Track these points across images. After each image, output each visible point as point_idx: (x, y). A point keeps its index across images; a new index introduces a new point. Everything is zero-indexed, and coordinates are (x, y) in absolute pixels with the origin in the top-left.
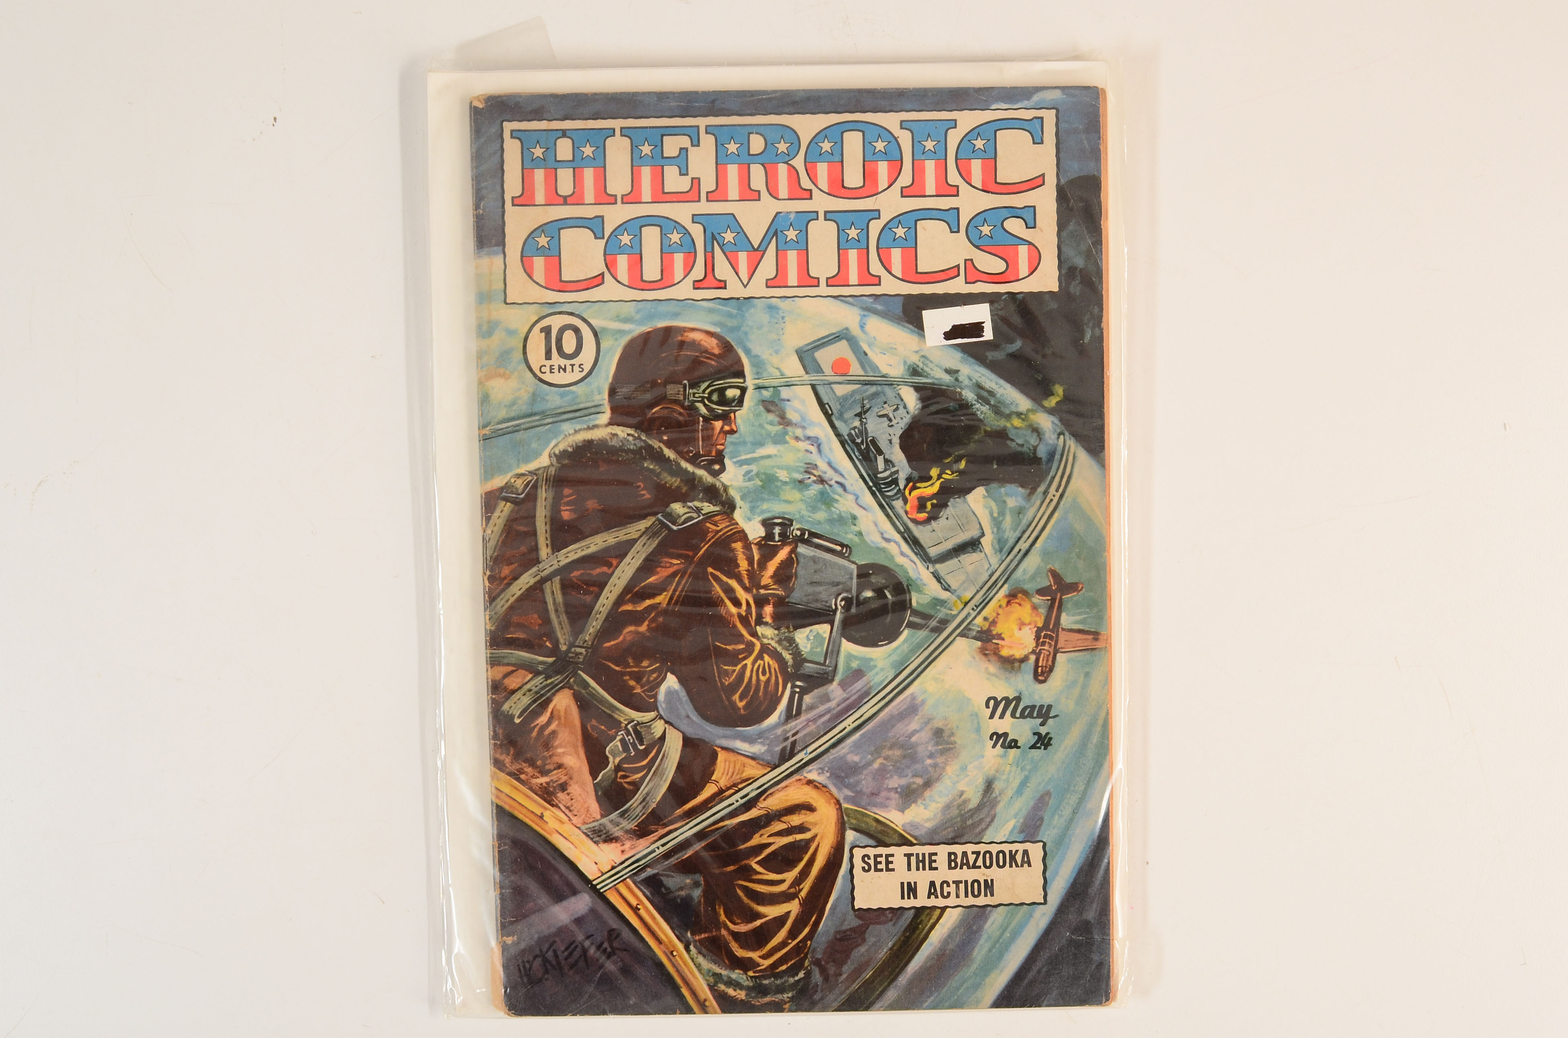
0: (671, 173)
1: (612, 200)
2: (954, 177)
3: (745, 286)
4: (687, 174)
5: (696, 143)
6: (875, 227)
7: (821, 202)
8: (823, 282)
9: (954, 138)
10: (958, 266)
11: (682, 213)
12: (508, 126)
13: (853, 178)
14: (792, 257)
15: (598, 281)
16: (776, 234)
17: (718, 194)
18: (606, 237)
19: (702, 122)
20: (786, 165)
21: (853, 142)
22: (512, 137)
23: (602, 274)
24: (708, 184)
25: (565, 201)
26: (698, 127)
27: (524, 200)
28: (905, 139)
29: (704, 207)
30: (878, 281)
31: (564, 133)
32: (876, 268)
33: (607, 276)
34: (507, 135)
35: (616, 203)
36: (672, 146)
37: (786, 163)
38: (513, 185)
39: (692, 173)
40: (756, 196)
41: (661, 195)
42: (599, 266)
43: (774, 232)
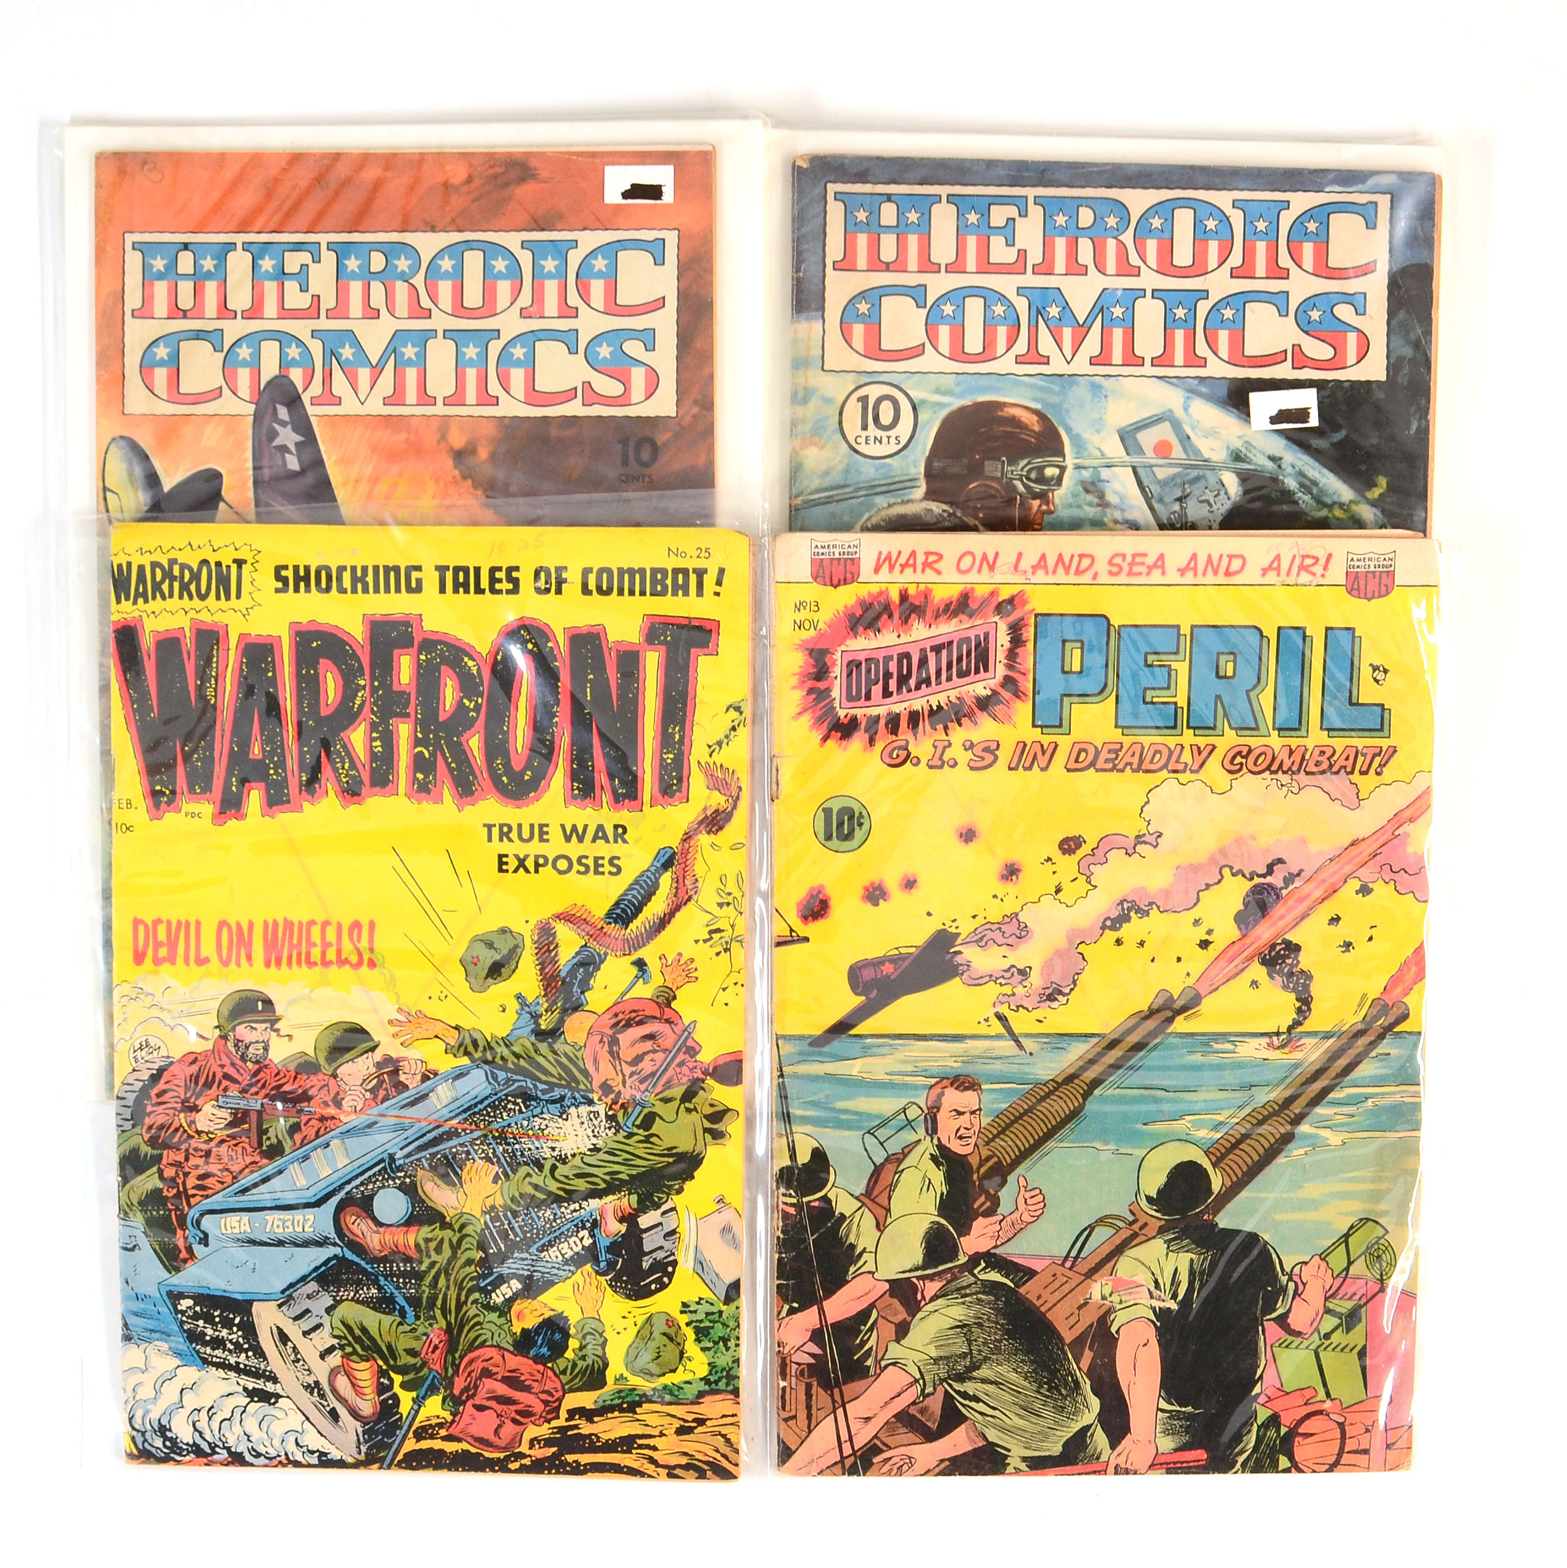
0: (997, 243)
1: (936, 269)
2: (1285, 260)
3: (1068, 363)
4: (1014, 245)
5: (1024, 214)
6: (1203, 308)
7: (1150, 280)
8: (1148, 362)
9: (1286, 220)
10: (1286, 351)
11: (1006, 285)
12: (832, 188)
13: (1183, 256)
14: (1118, 334)
15: (917, 351)
16: (1102, 310)
17: (1045, 268)
18: (928, 306)
19: (1031, 192)
20: (1114, 241)
21: (1184, 219)
22: (835, 199)
23: (923, 345)
24: (1035, 256)
25: (887, 267)
26: (1026, 197)
27: (846, 264)
28: (1237, 218)
29: (1031, 280)
30: (1203, 363)
31: (889, 198)
32: (1202, 349)
33: (928, 346)
34: (830, 196)
35: (939, 272)
36: (999, 215)
37: (1115, 238)
38: (834, 249)
39: (1019, 245)
40: (1083, 271)
41: (986, 266)
42: (920, 337)
43: (1100, 308)
